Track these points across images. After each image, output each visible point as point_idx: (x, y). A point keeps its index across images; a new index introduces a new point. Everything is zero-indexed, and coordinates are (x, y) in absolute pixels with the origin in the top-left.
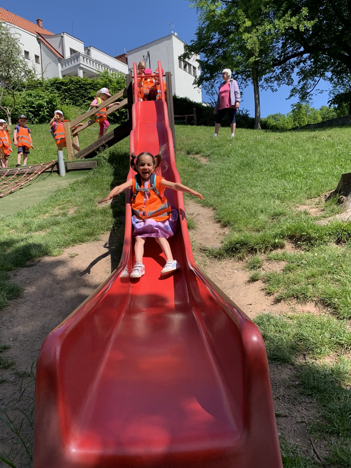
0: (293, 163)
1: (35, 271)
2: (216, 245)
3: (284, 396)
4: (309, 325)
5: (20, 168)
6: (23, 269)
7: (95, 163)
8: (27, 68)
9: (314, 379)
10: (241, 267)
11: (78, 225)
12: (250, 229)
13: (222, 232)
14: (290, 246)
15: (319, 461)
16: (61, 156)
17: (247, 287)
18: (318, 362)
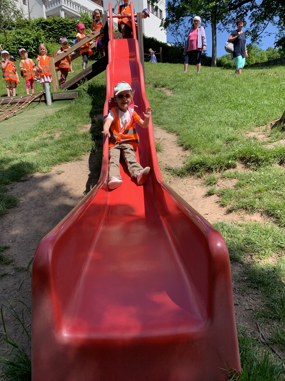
0: (244, 96)
1: (29, 185)
2: (179, 165)
3: (235, 288)
4: (256, 231)
5: (13, 98)
6: (18, 183)
7: (76, 94)
8: (16, 9)
9: (260, 276)
10: (199, 184)
11: (63, 147)
12: (208, 152)
13: (184, 154)
14: (240, 166)
15: (264, 341)
16: (48, 88)
17: (204, 200)
18: (262, 261)
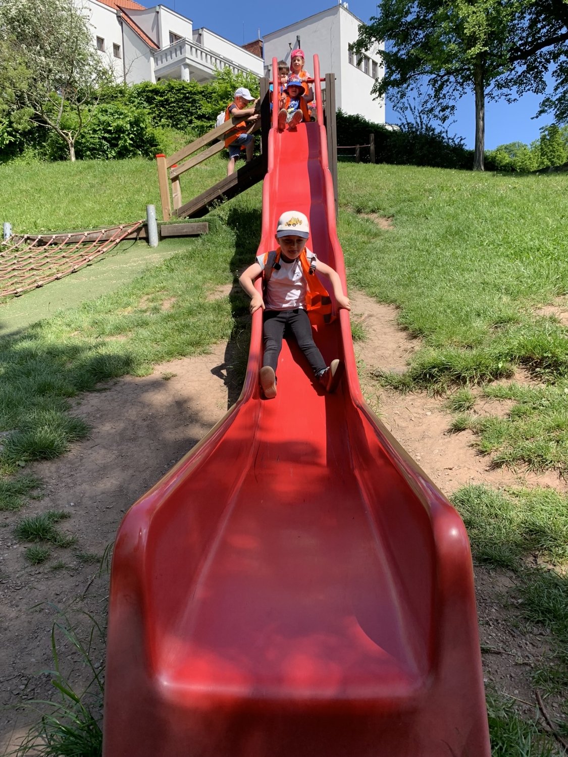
0: (536, 233)
1: (110, 398)
2: (398, 368)
3: (497, 620)
4: (546, 508)
5: (88, 232)
6: (91, 394)
7: (205, 226)
8: (100, 67)
9: (549, 598)
10: (438, 406)
11: (176, 328)
12: (457, 344)
13: (409, 347)
14: (522, 375)
15: (548, 728)
16: (152, 214)
17: (446, 440)
18: (557, 569)
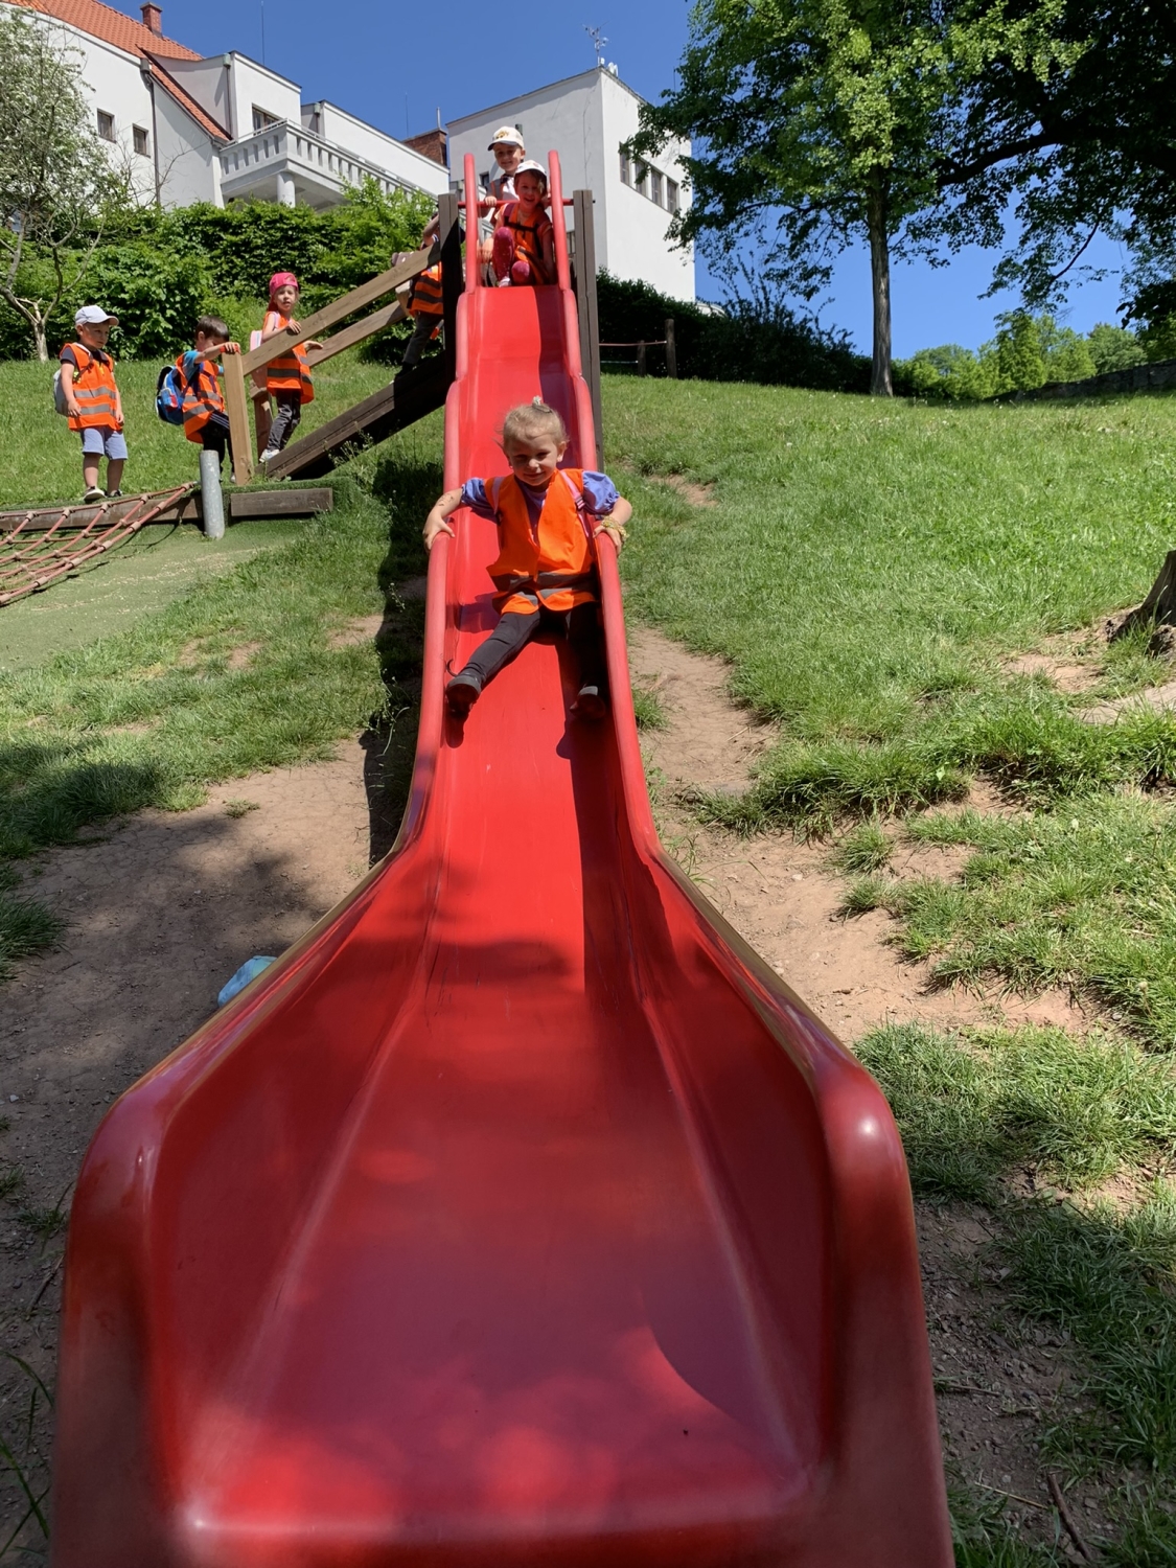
0: (999, 513)
1: (109, 859)
2: (733, 784)
3: (958, 1318)
4: (1049, 1069)
5: (72, 508)
6: (65, 852)
7: (326, 495)
8: (103, 169)
9: (1063, 1262)
10: (816, 862)
11: (259, 705)
12: (850, 733)
13: (754, 741)
14: (984, 794)
15: (1078, 1559)
16: (212, 469)
17: (836, 932)
18: (1076, 1199)
